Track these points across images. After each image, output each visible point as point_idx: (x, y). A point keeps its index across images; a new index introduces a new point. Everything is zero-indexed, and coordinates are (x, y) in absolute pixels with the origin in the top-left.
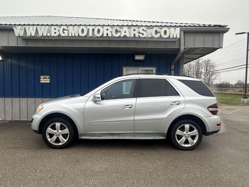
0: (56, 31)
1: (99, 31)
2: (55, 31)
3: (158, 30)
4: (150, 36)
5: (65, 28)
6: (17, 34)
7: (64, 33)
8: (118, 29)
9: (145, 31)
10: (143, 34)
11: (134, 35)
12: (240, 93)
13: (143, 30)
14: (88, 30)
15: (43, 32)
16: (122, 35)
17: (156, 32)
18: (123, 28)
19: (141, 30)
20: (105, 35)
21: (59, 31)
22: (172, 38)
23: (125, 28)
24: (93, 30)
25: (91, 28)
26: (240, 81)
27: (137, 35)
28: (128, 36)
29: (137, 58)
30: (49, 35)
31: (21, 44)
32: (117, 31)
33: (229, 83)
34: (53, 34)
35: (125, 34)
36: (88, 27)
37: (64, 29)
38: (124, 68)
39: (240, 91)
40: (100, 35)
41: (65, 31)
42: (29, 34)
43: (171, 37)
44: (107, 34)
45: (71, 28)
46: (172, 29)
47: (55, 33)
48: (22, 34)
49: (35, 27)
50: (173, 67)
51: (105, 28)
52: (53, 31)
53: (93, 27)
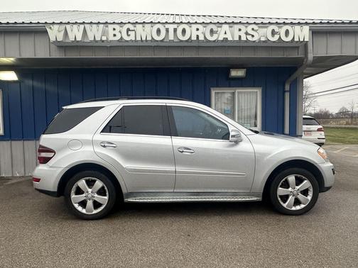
0: (116, 32)
1: (184, 31)
2: (114, 32)
3: (276, 29)
4: (263, 39)
5: (131, 27)
6: (52, 39)
7: (129, 35)
8: (215, 28)
9: (256, 31)
10: (253, 36)
11: (240, 37)
12: (347, 126)
13: (253, 29)
14: (167, 30)
15: (95, 34)
16: (221, 38)
17: (273, 33)
18: (221, 27)
19: (249, 29)
20: (194, 38)
21: (120, 32)
22: (297, 42)
23: (226, 27)
24: (175, 30)
25: (171, 28)
26: (343, 108)
27: (244, 38)
28: (230, 39)
29: (234, 73)
30: (104, 38)
31: (56, 54)
32: (212, 32)
33: (327, 112)
34: (111, 38)
35: (226, 36)
36: (167, 26)
37: (128, 30)
38: (212, 89)
39: (347, 123)
40: (186, 38)
41: (130, 33)
42: (71, 38)
43: (296, 39)
44: (198, 36)
45: (139, 27)
46: (297, 28)
47: (115, 35)
48: (60, 38)
49: (82, 26)
50: (287, 87)
51: (195, 27)
52: (111, 32)
53: (175, 26)
